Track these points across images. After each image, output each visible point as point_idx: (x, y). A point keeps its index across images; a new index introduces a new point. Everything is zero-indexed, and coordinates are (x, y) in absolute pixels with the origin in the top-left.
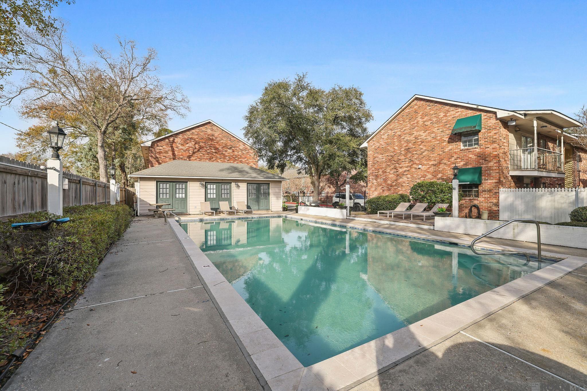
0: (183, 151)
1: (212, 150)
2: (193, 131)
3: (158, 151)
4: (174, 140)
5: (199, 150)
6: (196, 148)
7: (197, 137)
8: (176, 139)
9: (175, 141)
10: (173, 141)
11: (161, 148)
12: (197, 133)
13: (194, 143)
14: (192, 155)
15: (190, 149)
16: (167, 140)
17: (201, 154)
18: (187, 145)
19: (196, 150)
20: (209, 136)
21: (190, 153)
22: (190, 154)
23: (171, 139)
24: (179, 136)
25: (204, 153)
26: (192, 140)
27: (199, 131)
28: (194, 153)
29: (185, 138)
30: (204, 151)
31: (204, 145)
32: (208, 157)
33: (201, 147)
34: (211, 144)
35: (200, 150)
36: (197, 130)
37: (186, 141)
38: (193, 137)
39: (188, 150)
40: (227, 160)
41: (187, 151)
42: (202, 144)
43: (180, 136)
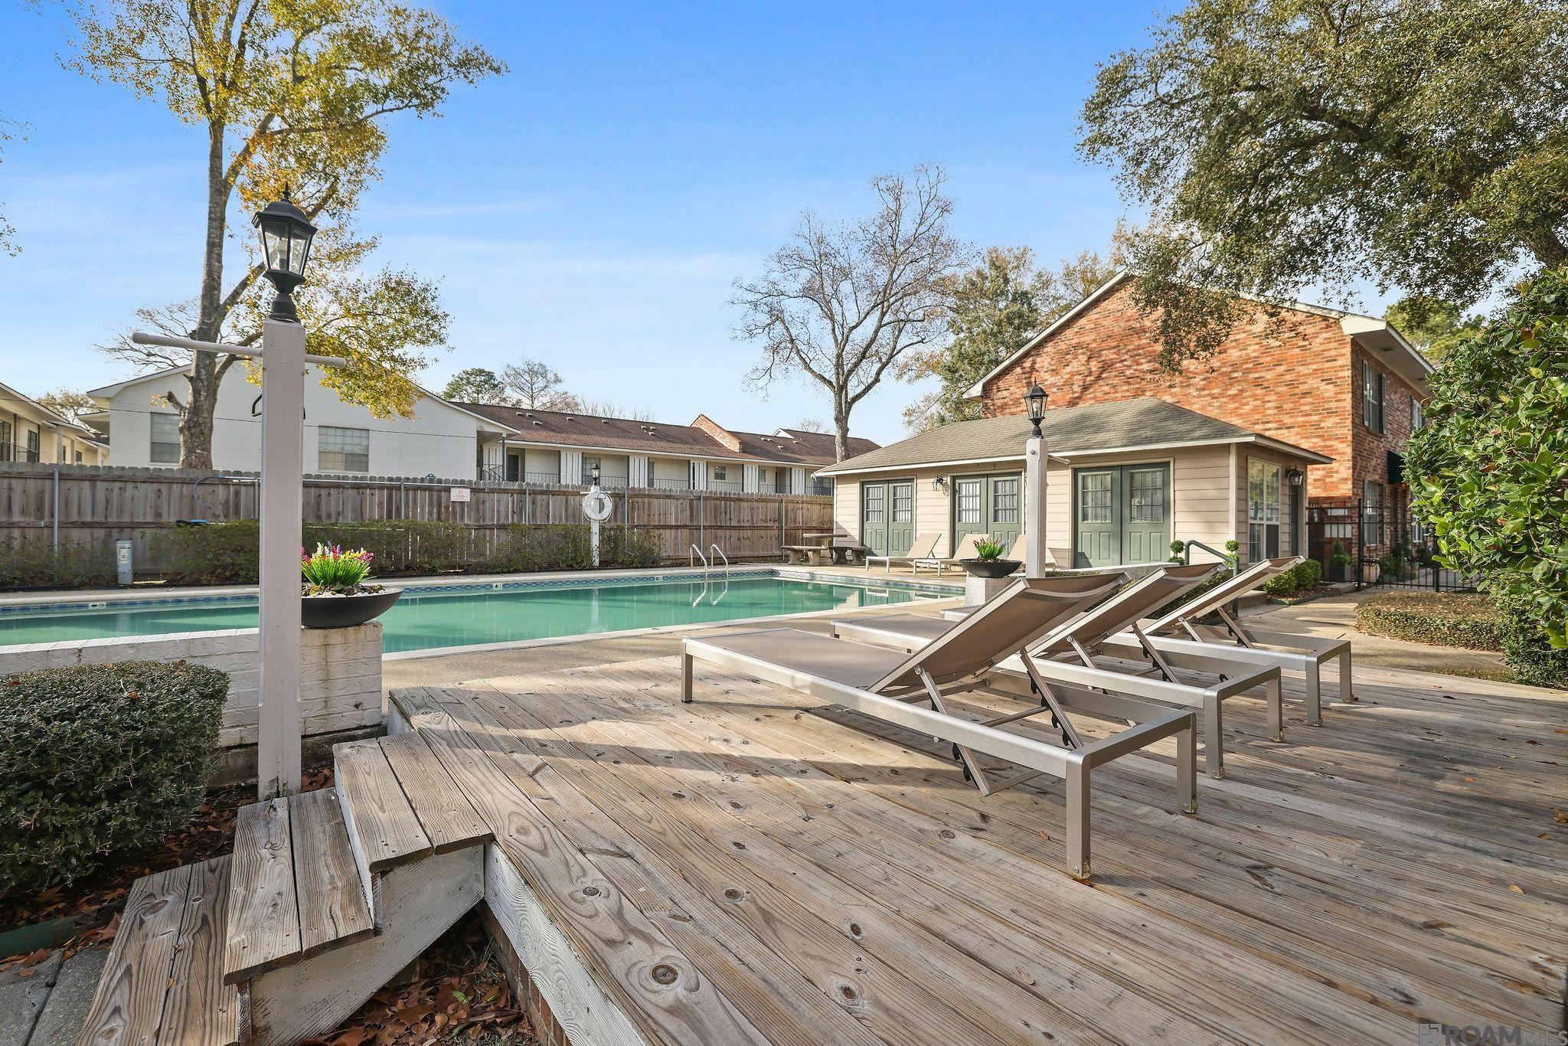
0: (1055, 390)
1: (1141, 364)
2: (1082, 322)
3: (999, 403)
4: (1034, 363)
5: (1099, 378)
6: (1090, 374)
7: (1093, 337)
8: (1038, 360)
9: (1037, 366)
10: (1033, 368)
11: (1005, 394)
12: (1093, 326)
13: (1083, 358)
14: (1079, 398)
15: (1076, 378)
16: (1018, 370)
17: (1106, 389)
18: (1068, 369)
19: (1092, 378)
20: (1129, 323)
21: (1074, 393)
22: (1076, 395)
23: (1027, 364)
24: (1045, 350)
25: (1115, 381)
26: (1080, 351)
27: (1097, 316)
28: (1085, 388)
29: (1060, 352)
30: (1116, 376)
31: (1115, 356)
32: (1128, 391)
33: (1106, 366)
34: (1138, 348)
35: (1104, 376)
36: (1093, 315)
37: (1063, 360)
38: (1082, 339)
39: (1069, 383)
40: (1198, 390)
41: (1067, 388)
42: (1109, 355)
43: (1049, 348)
